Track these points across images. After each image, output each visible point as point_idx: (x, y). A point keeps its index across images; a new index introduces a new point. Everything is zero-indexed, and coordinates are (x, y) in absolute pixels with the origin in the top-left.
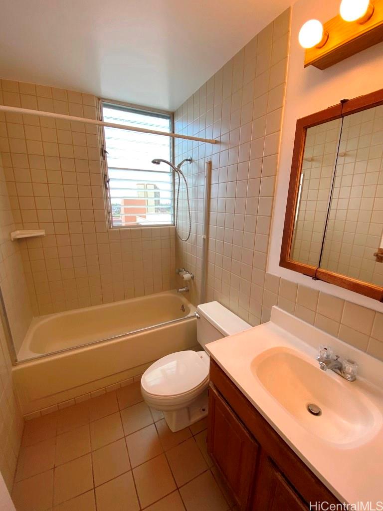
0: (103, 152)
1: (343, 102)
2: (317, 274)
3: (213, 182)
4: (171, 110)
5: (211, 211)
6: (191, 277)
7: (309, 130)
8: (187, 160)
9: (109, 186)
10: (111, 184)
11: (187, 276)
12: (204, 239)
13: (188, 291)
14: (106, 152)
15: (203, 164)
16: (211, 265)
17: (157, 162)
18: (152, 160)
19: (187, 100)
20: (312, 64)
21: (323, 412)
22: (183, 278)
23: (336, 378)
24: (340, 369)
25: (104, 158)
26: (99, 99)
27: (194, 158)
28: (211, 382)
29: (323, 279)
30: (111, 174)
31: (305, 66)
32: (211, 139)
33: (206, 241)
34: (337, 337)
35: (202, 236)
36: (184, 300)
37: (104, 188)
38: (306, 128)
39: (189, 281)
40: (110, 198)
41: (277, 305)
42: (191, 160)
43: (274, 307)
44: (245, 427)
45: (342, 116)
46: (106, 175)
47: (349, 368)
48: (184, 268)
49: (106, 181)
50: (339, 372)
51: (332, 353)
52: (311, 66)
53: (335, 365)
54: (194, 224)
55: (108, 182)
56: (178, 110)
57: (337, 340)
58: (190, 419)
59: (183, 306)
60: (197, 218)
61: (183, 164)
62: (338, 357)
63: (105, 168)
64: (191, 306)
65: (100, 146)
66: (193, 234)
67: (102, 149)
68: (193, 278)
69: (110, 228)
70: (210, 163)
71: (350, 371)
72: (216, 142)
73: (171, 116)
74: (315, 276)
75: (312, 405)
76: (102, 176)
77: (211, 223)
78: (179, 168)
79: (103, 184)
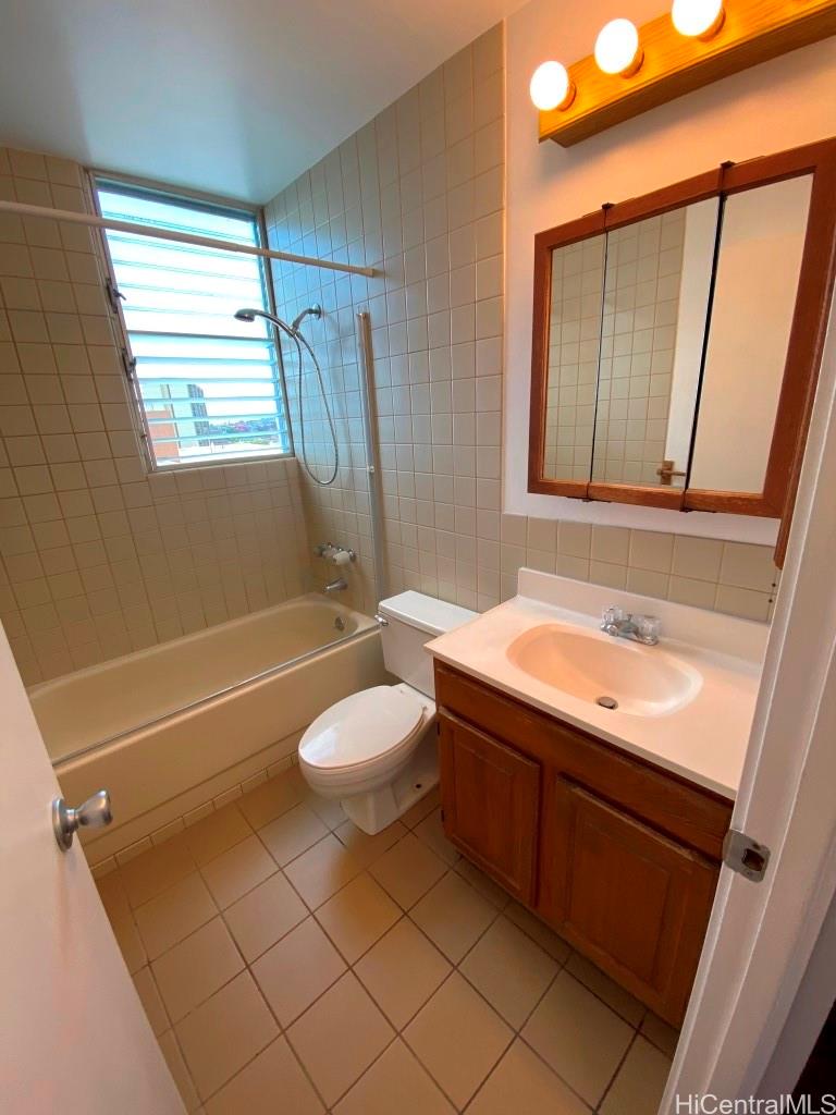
0: (112, 295)
1: (607, 207)
2: (590, 492)
3: (376, 354)
4: (256, 200)
5: (379, 414)
6: (351, 558)
7: (556, 252)
8: (311, 311)
9: (135, 375)
10: (141, 371)
11: (341, 556)
12: (370, 473)
13: (344, 587)
14: (118, 295)
15: (348, 319)
16: (392, 523)
17: (247, 316)
18: (235, 313)
19: (296, 182)
20: (552, 138)
21: (619, 703)
22: (335, 560)
23: (633, 647)
24: (636, 632)
25: (116, 309)
26: (87, 170)
27: (326, 308)
28: (441, 707)
29: (599, 498)
30: (137, 347)
31: (541, 140)
32: (363, 266)
33: (376, 477)
34: (625, 590)
35: (364, 468)
36: (339, 608)
37: (124, 378)
38: (551, 249)
39: (346, 566)
40: (141, 402)
41: (526, 566)
42: (318, 312)
43: (523, 569)
44: (515, 748)
45: (606, 231)
46: (125, 351)
47: (648, 626)
48: (329, 544)
49: (128, 364)
50: (634, 637)
51: (621, 615)
52: (549, 141)
53: (627, 629)
54: (343, 447)
55: (133, 364)
56: (272, 200)
57: (627, 593)
58: (398, 807)
59: (338, 620)
60: (348, 434)
61: (304, 319)
62: (630, 616)
63: (121, 334)
64: (355, 615)
65: (102, 282)
66: (344, 469)
67: (108, 288)
68: (353, 558)
69: (150, 471)
70: (366, 317)
71: (650, 630)
72: (375, 274)
73: (257, 214)
74: (586, 494)
75: (603, 698)
76: (118, 354)
77: (383, 438)
78: (297, 328)
79: (121, 371)
